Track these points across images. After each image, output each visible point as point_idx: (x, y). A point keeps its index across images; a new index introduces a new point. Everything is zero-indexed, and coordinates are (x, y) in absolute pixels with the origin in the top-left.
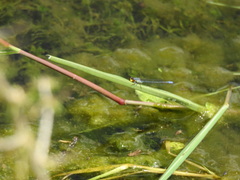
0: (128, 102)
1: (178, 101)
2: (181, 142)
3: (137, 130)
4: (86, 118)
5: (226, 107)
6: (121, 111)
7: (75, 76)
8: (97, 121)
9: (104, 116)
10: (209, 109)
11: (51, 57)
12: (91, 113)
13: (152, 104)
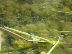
0: (29, 40)
1: (44, 40)
2: (45, 52)
3: (32, 49)
4: (17, 45)
5: (59, 41)
6: (27, 43)
7: (13, 33)
8: (20, 46)
9: (22, 45)
10: (53, 42)
11: (6, 27)
12: (18, 44)
13: (37, 41)
